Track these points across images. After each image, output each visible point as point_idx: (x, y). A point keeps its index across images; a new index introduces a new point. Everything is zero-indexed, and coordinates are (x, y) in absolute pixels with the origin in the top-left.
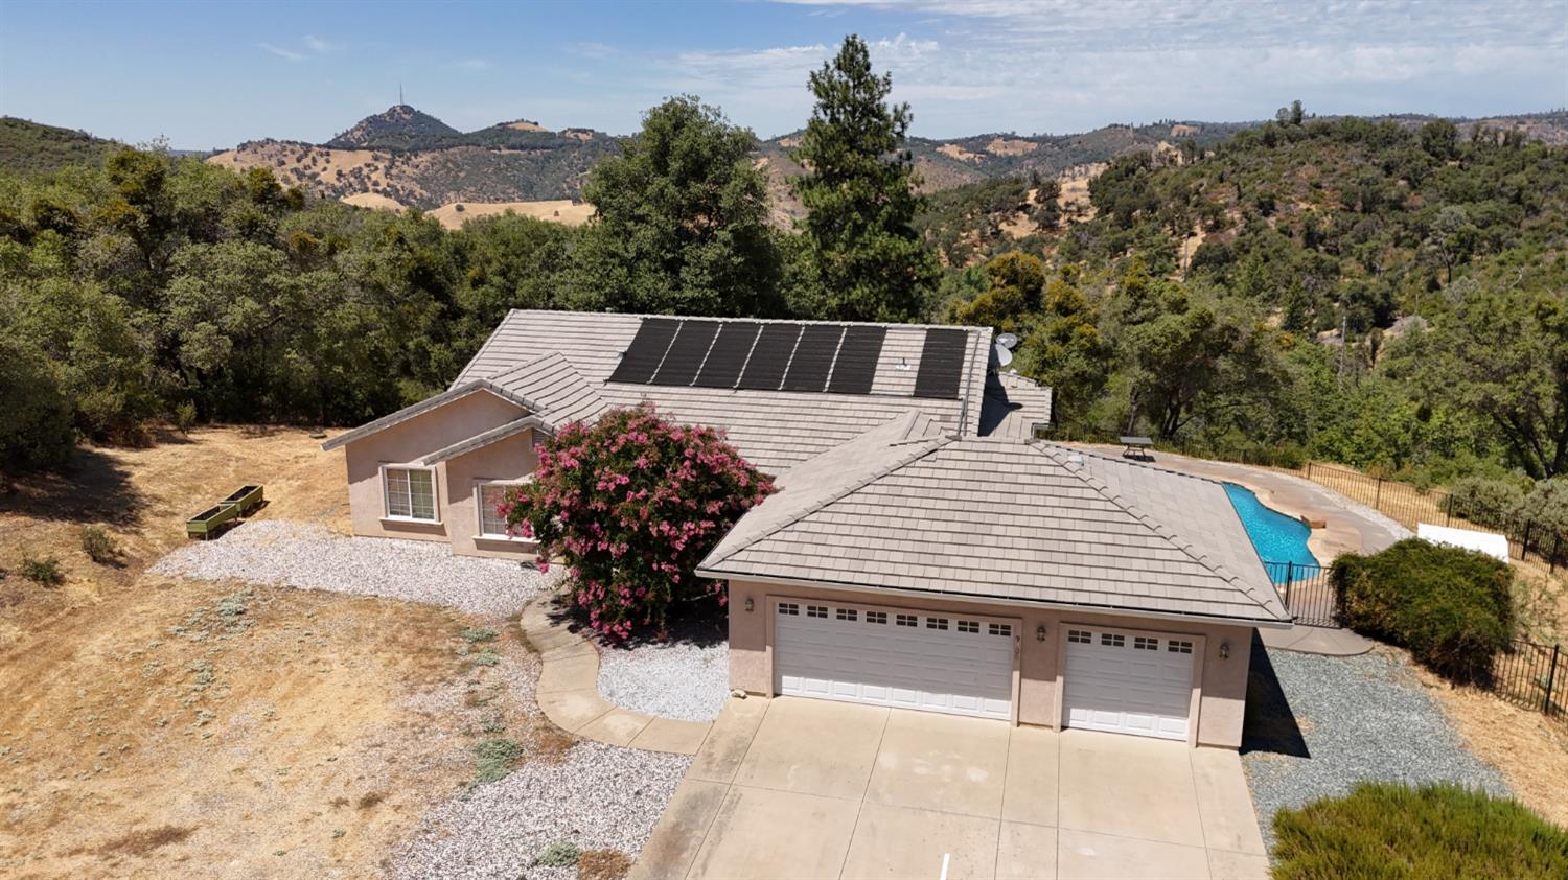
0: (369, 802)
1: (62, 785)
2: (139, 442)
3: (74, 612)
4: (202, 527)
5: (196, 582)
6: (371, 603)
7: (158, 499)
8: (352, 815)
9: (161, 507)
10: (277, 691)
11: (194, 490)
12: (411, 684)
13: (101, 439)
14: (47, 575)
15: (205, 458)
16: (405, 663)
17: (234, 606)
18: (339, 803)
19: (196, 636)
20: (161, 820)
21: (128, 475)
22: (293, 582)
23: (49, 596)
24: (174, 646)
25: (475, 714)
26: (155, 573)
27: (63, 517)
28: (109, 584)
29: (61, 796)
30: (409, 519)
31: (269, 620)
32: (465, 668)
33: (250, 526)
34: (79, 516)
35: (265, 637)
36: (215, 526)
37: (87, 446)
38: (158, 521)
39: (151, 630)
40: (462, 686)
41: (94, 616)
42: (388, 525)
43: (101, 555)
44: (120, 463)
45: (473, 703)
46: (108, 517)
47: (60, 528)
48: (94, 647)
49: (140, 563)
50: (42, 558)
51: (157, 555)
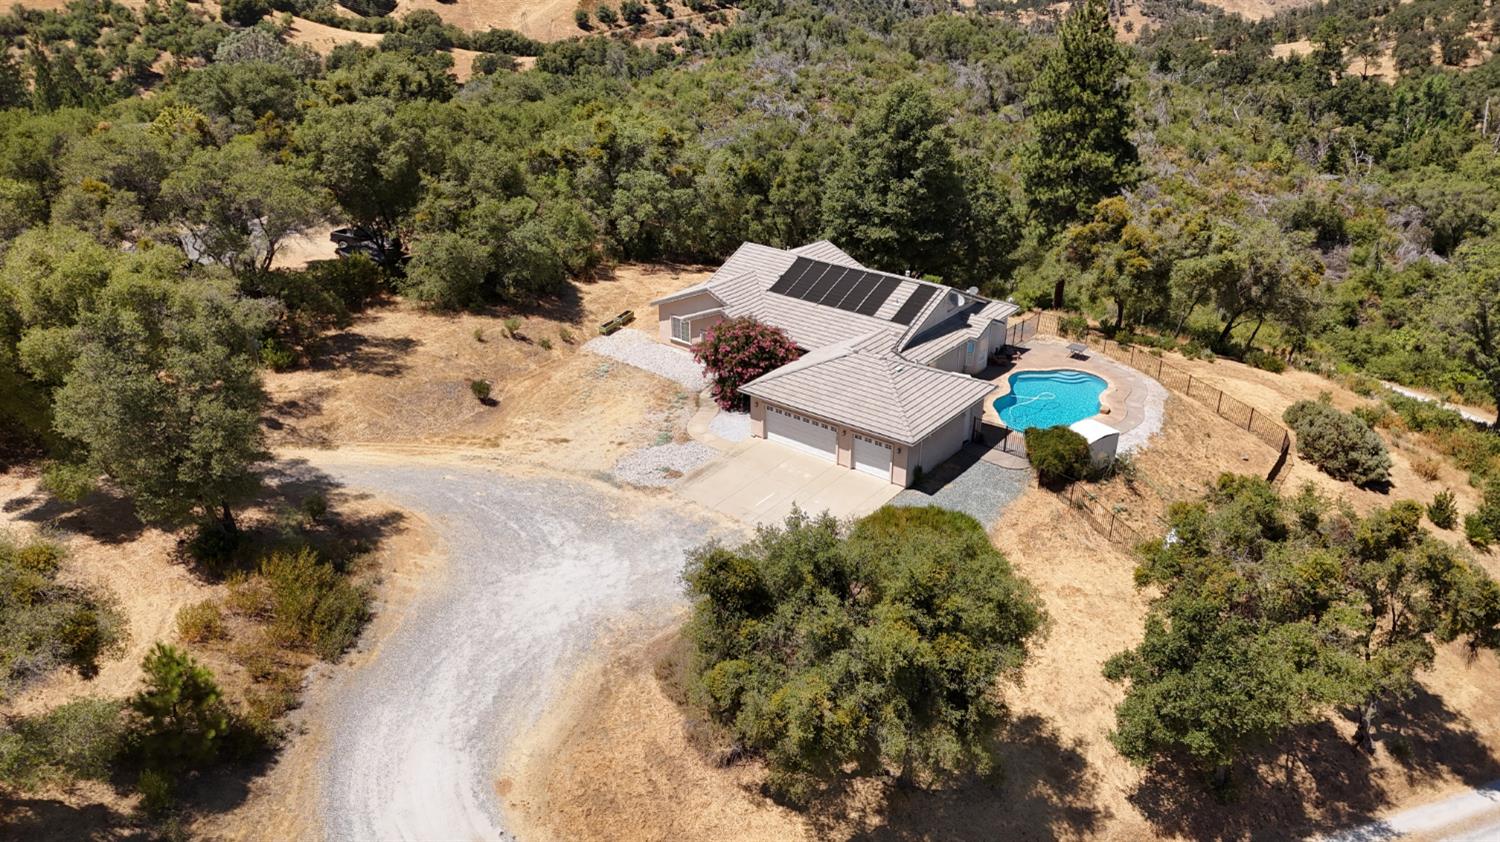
0: (620, 444)
1: (540, 421)
2: (590, 280)
3: (554, 361)
4: (604, 330)
5: (596, 355)
6: (652, 376)
7: (591, 313)
8: (614, 446)
9: (592, 317)
10: (608, 404)
11: (607, 309)
12: (650, 410)
13: (576, 277)
14: (547, 345)
15: (616, 291)
16: (652, 402)
17: (605, 368)
18: (612, 442)
19: (589, 378)
20: (563, 437)
21: (581, 298)
22: (629, 362)
23: (546, 353)
24: (581, 381)
25: (666, 424)
26: (584, 348)
27: (555, 319)
28: (567, 351)
29: (540, 424)
30: (680, 340)
31: (615, 377)
32: (672, 407)
33: (625, 331)
34: (562, 320)
35: (612, 383)
36: (610, 329)
37: (570, 281)
38: (589, 324)
39: (575, 373)
40: (666, 414)
41: (560, 364)
42: (672, 341)
43: (568, 340)
44: (581, 292)
45: (666, 421)
46: (571, 320)
47: (553, 324)
48: (558, 376)
49: (579, 343)
50: (545, 337)
51: (586, 340)
